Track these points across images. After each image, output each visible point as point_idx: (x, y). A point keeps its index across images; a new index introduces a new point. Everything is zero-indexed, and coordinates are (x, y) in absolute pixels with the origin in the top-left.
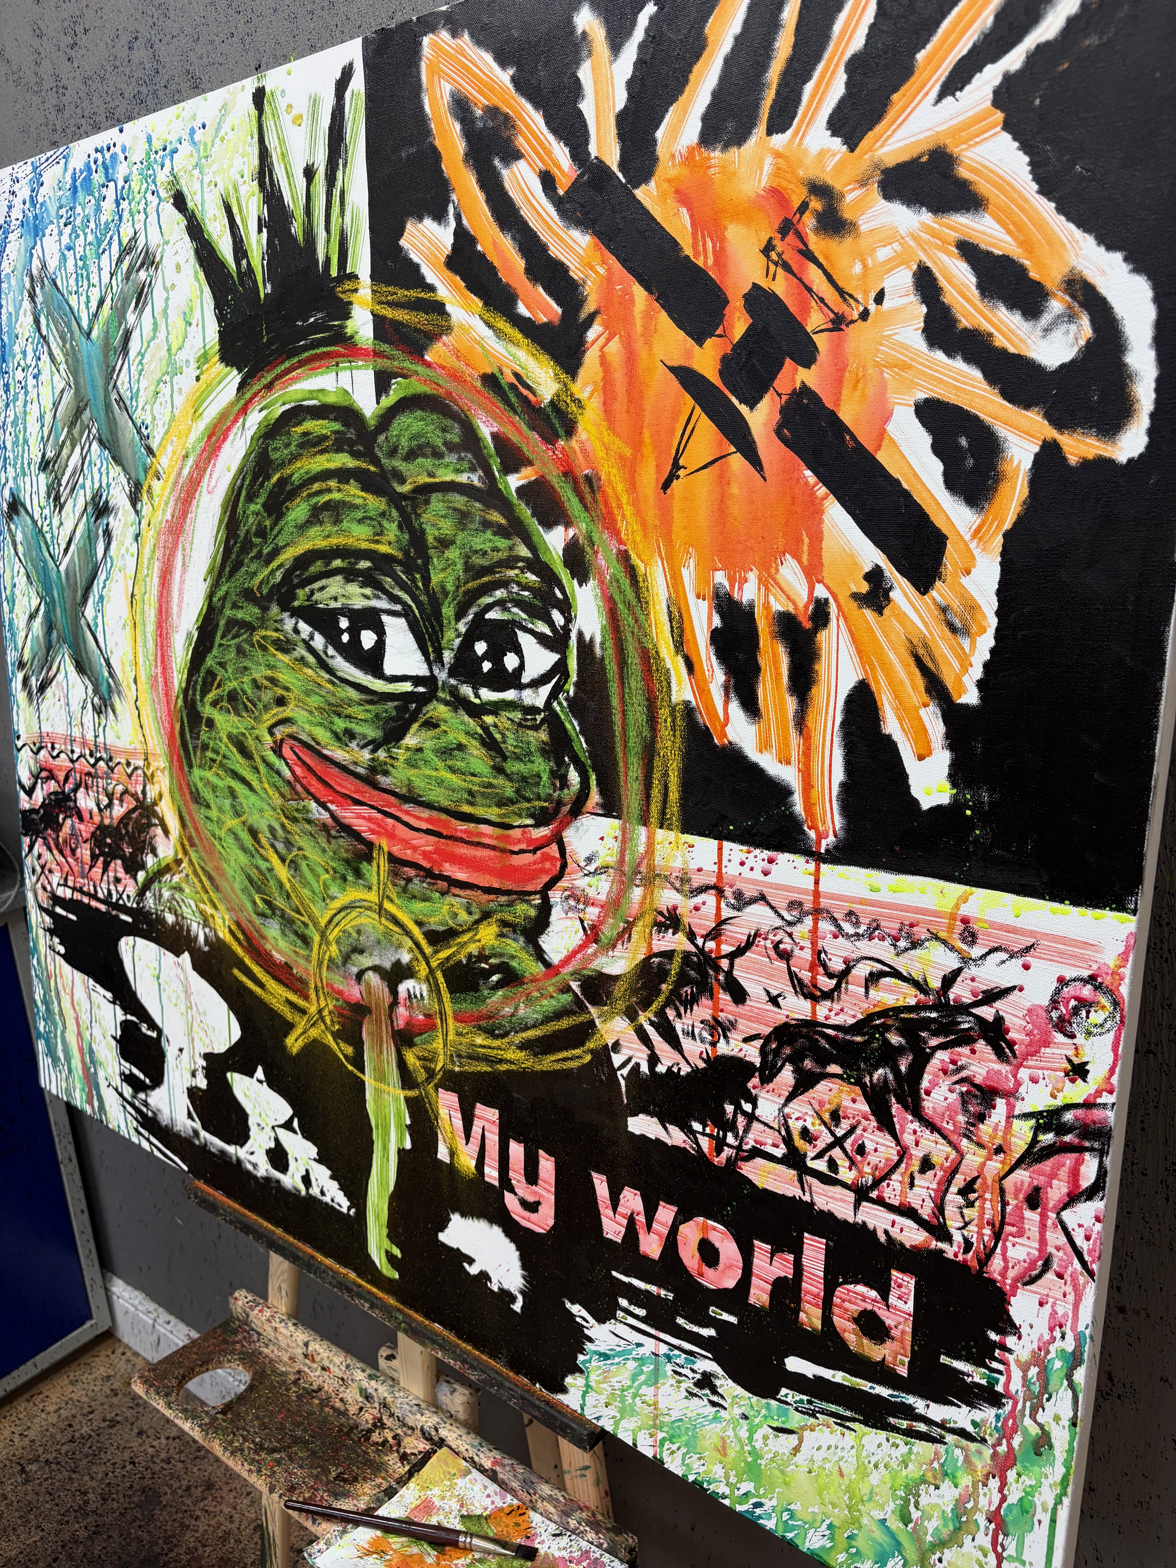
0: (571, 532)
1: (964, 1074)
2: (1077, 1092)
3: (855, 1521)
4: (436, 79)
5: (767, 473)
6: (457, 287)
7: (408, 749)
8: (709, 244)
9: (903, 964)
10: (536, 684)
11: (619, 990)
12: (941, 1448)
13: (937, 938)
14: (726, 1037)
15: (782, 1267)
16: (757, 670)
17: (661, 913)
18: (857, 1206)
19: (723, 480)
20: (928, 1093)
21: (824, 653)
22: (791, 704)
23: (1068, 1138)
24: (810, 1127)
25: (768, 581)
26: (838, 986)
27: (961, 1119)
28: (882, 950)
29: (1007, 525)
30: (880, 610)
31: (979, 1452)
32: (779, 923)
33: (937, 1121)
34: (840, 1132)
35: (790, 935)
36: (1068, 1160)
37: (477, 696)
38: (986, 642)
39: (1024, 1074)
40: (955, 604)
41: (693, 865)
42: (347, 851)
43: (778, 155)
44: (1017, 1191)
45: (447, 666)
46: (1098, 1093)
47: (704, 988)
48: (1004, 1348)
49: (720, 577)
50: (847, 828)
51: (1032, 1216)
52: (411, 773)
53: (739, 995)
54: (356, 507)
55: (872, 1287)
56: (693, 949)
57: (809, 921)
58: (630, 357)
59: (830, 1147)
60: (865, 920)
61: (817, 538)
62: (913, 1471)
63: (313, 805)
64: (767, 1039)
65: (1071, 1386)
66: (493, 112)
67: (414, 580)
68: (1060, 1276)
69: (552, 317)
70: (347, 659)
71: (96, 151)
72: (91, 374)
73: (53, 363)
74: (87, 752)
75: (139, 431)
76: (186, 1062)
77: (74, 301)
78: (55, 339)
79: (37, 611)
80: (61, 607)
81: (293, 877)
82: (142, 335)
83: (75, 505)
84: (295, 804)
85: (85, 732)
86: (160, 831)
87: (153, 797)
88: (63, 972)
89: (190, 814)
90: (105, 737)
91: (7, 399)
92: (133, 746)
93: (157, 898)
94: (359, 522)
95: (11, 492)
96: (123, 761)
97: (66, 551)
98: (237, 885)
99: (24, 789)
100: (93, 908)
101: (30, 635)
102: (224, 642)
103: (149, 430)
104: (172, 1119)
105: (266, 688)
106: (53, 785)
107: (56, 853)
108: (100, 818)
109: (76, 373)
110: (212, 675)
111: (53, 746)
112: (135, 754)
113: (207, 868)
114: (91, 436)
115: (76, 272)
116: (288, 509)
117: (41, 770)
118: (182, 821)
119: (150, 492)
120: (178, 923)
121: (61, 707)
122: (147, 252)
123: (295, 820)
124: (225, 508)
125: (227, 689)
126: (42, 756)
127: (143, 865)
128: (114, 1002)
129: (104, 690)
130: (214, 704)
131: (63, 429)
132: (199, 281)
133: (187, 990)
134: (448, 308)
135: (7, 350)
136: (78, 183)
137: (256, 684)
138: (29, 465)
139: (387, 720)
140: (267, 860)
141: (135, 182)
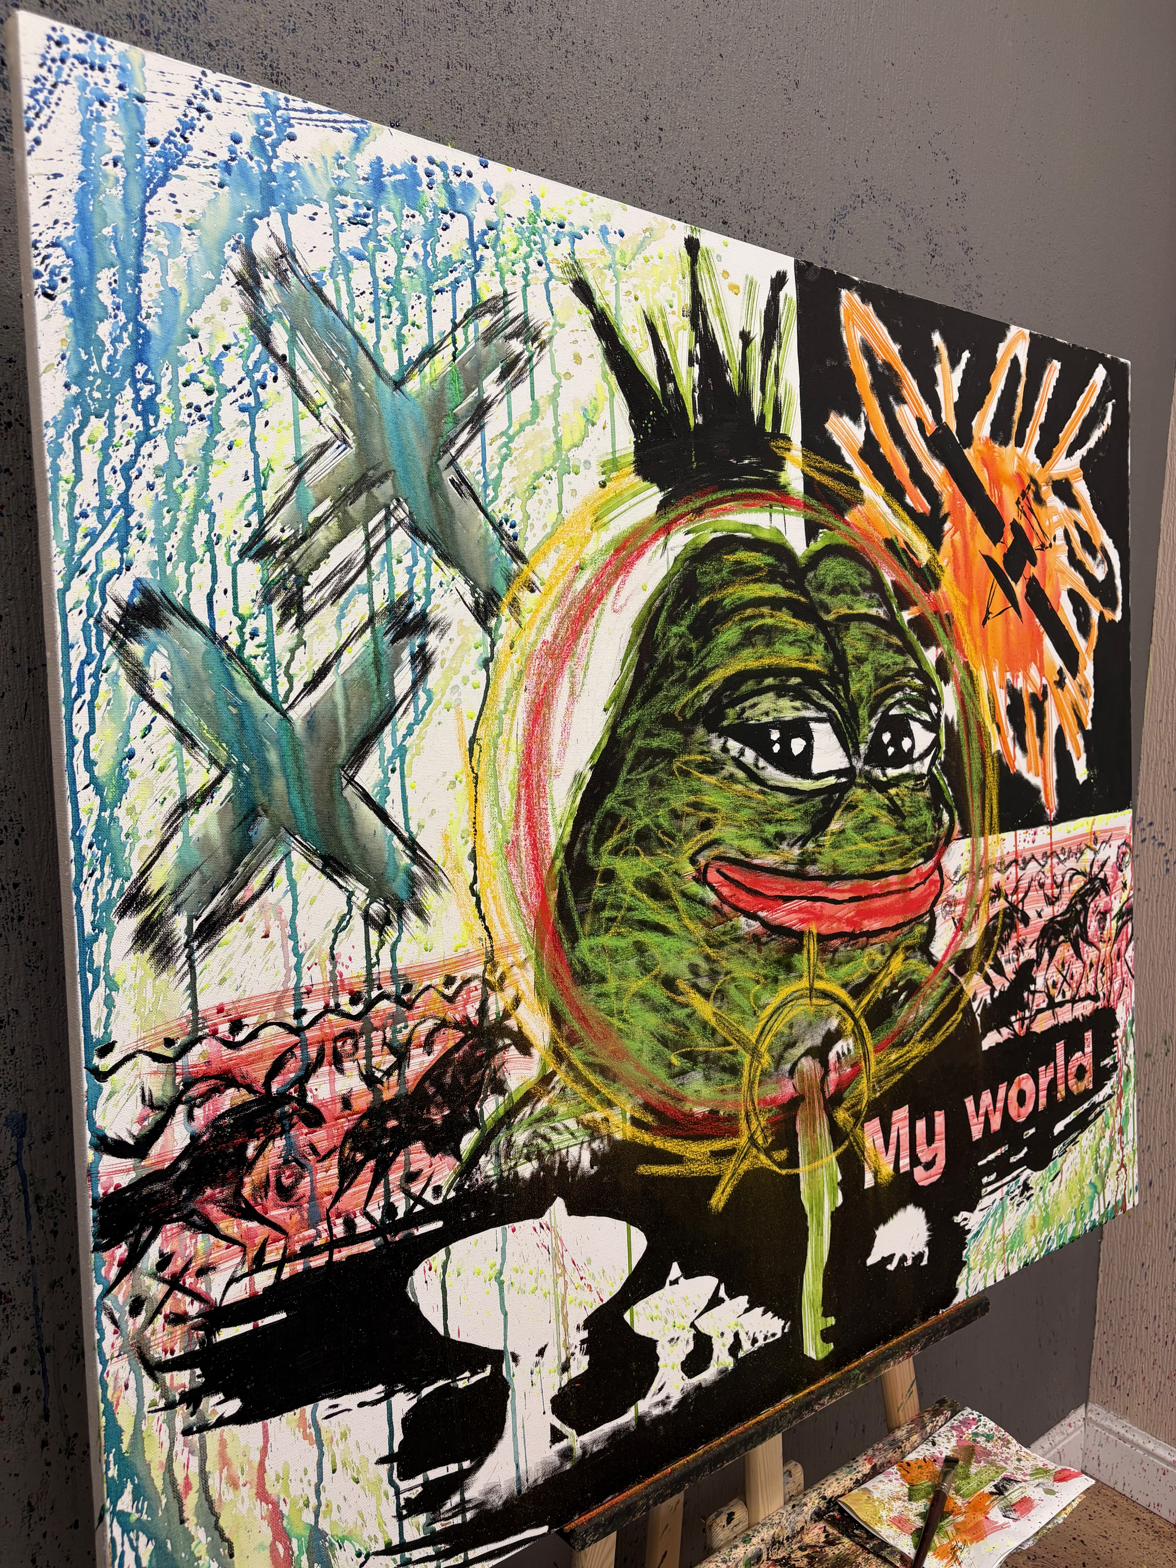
0: (939, 651)
1: (1098, 910)
2: (1125, 896)
3: (1082, 1196)
4: (851, 323)
5: (1023, 619)
6: (867, 472)
7: (833, 834)
8: (996, 492)
9: (1079, 867)
10: (922, 757)
11: (973, 958)
12: (1103, 1114)
13: (1087, 847)
14: (1022, 951)
15: (1050, 1073)
16: (1025, 726)
17: (993, 891)
18: (1072, 1009)
19: (1007, 621)
20: (1089, 928)
21: (1047, 713)
22: (1038, 743)
23: (1124, 920)
24: (1055, 978)
25: (1027, 677)
26: (1060, 892)
27: (1099, 933)
28: (1073, 863)
29: (1094, 647)
30: (1063, 689)
31: (1113, 1101)
32: (1039, 868)
33: (1093, 940)
34: (1065, 973)
35: (1044, 873)
36: (1125, 929)
37: (885, 775)
38: (1092, 700)
39: (1113, 897)
40: (1083, 683)
41: (1005, 852)
42: (777, 951)
43: (1019, 457)
44: (1115, 955)
45: (862, 756)
46: (1130, 893)
47: (1013, 926)
48: (1116, 1038)
49: (1008, 676)
50: (1059, 804)
51: (1118, 964)
52: (837, 855)
53: (1026, 920)
54: (788, 631)
55: (1079, 1051)
56: (1007, 905)
57: (1049, 861)
58: (965, 545)
59: (1062, 984)
60: (1067, 850)
61: (1041, 653)
62: (1097, 1138)
63: (743, 921)
64: (1038, 940)
65: (1132, 1036)
66: (889, 366)
67: (837, 691)
68: (1127, 986)
69: (925, 511)
70: (778, 767)
71: (432, 161)
72: (399, 436)
73: (303, 400)
74: (344, 1000)
75: (497, 527)
76: (552, 1361)
77: (366, 331)
78: (311, 367)
79: (208, 792)
80: (286, 777)
81: (719, 1008)
82: (510, 414)
83: (342, 616)
84: (720, 928)
85: (339, 968)
86: (513, 1051)
87: (501, 1009)
88: (230, 1452)
89: (571, 1003)
90: (394, 960)
91: (147, 426)
92: (461, 952)
93: (502, 1153)
94: (791, 644)
95: (140, 585)
96: (438, 981)
97: (311, 686)
98: (645, 1057)
99: (117, 1148)
100: (340, 1263)
101: (177, 840)
102: (633, 776)
103: (517, 529)
104: (519, 1479)
105: (688, 815)
106: (230, 1098)
107: (230, 1226)
108: (370, 1097)
109: (362, 428)
110: (612, 817)
111: (236, 1026)
112: (465, 961)
113: (598, 1061)
114: (393, 522)
115: (374, 293)
116: (717, 632)
117: (188, 1085)
118: (557, 1018)
119: (514, 604)
120: (542, 1167)
121: (272, 945)
122: (526, 322)
123: (721, 945)
124: (637, 629)
125: (635, 829)
126: (195, 1056)
127: (475, 1121)
128: (388, 1395)
129: (399, 886)
130: (616, 851)
131: (320, 502)
132: (609, 383)
133: (556, 1254)
134: (862, 485)
135: (155, 345)
136: (387, 180)
137: (675, 815)
138: (210, 545)
139: (815, 814)
140: (686, 1006)
141: (509, 238)
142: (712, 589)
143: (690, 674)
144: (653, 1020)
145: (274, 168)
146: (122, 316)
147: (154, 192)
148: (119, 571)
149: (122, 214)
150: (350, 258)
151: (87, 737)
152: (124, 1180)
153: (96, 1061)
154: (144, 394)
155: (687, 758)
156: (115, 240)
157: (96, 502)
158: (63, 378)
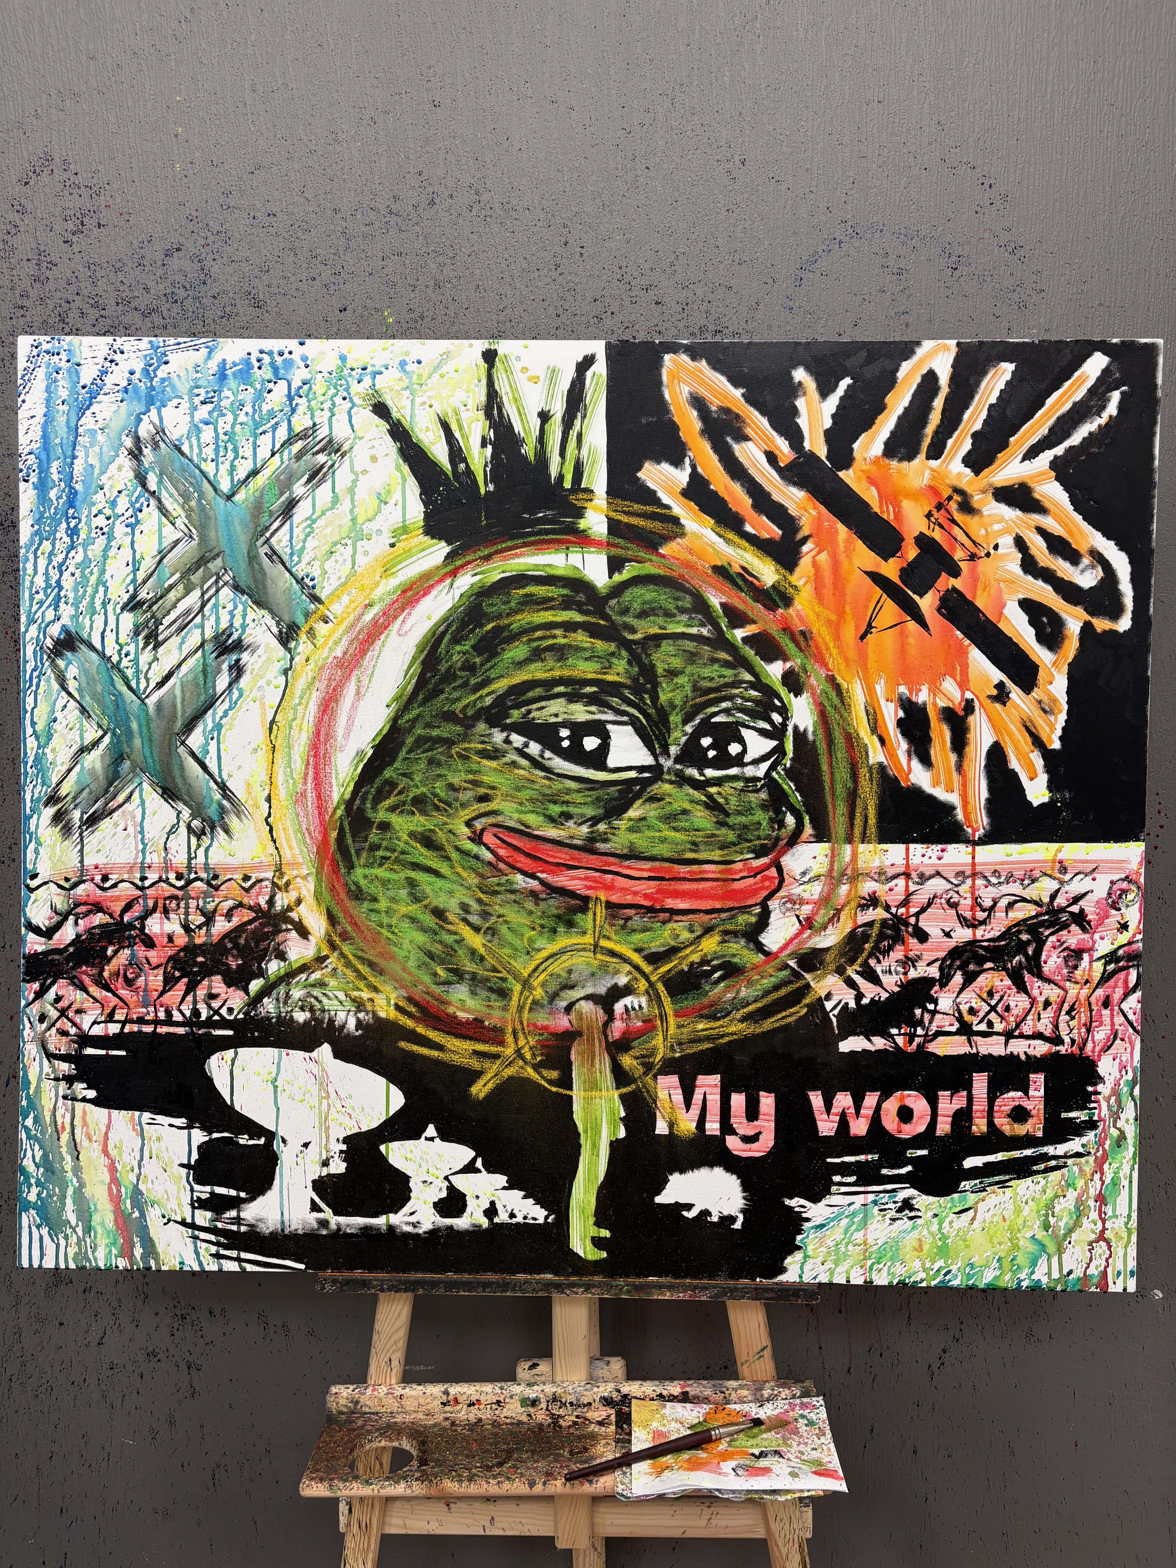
0: (788, 665)
1: (1065, 946)
2: (1124, 938)
3: (1016, 1247)
4: (676, 381)
5: (932, 632)
6: (691, 509)
7: (630, 819)
8: (891, 508)
9: (1027, 894)
10: (756, 762)
11: (829, 958)
12: (1065, 1170)
13: (1046, 874)
14: (914, 966)
15: (960, 1101)
16: (931, 740)
17: (864, 898)
18: (1006, 1044)
19: (903, 635)
20: (1045, 962)
21: (972, 728)
22: (953, 758)
23: (1121, 964)
24: (974, 1005)
25: (935, 690)
26: (989, 916)
27: (1065, 971)
28: (1015, 888)
29: (1070, 660)
30: (1004, 704)
31: (1087, 1162)
32: (949, 886)
33: (1052, 977)
34: (993, 1003)
35: (957, 892)
36: (1122, 975)
37: (702, 774)
38: (1062, 717)
39: (1097, 936)
40: (1045, 699)
41: (888, 863)
42: (557, 908)
43: (933, 470)
44: (1098, 1001)
45: (673, 757)
46: (1134, 936)
47: (898, 939)
48: (1097, 1093)
49: (903, 689)
50: (991, 824)
51: (1106, 1012)
52: (634, 837)
53: (922, 936)
54: (583, 649)
55: (1018, 1091)
56: (889, 916)
57: (969, 882)
58: (836, 564)
59: (988, 1013)
60: (1004, 874)
61: (965, 667)
62: (1050, 1193)
63: (519, 877)
64: (944, 960)
65: (1133, 1099)
66: (727, 411)
67: (642, 699)
68: (1123, 1040)
69: (774, 536)
70: (566, 759)
71: (262, 352)
72: (229, 530)
73: (165, 516)
74: (172, 876)
75: (300, 581)
76: (314, 1155)
77: (209, 468)
78: (171, 495)
79: (96, 743)
80: (142, 738)
81: (490, 941)
82: (314, 505)
83: (183, 643)
84: (495, 880)
85: (170, 856)
86: (294, 934)
87: (286, 904)
88: (88, 1118)
89: (345, 911)
90: (207, 858)
91: (73, 542)
92: (257, 860)
93: (282, 1000)
94: (586, 659)
95: (65, 629)
96: (238, 876)
97: (160, 685)
98: (412, 964)
99: (36, 930)
100: (161, 1034)
101: (77, 768)
102: (412, 756)
103: (315, 582)
104: (283, 1222)
105: (465, 789)
106: (99, 919)
107: (94, 990)
108: (187, 939)
109: (202, 528)
110: (391, 784)
111: (105, 878)
112: (259, 867)
113: (366, 956)
114: (221, 583)
115: (216, 443)
116: (503, 650)
117: (76, 905)
118: (332, 919)
119: (311, 633)
120: (313, 1019)
121: (128, 836)
122: (330, 441)
123: (495, 893)
124: (421, 648)
125: (411, 795)
126: (81, 890)
127: (261, 973)
128: (189, 1127)
129: (212, 812)
130: (392, 809)
131: (172, 575)
132: (401, 472)
133: (323, 1082)
134: (683, 521)
135: (79, 497)
136: (229, 372)
137: (452, 787)
138: (104, 604)
139: (608, 801)
140: (456, 933)
141: (319, 387)
142: (499, 616)
143: (473, 681)
144: (421, 938)
145: (154, 384)
146: (62, 484)
147: (83, 414)
148: (54, 621)
149: (66, 430)
150: (201, 425)
151: (33, 709)
152: (40, 949)
153: (28, 881)
154: (72, 525)
155: (466, 745)
156: (61, 444)
157: (43, 585)
158: (31, 522)
